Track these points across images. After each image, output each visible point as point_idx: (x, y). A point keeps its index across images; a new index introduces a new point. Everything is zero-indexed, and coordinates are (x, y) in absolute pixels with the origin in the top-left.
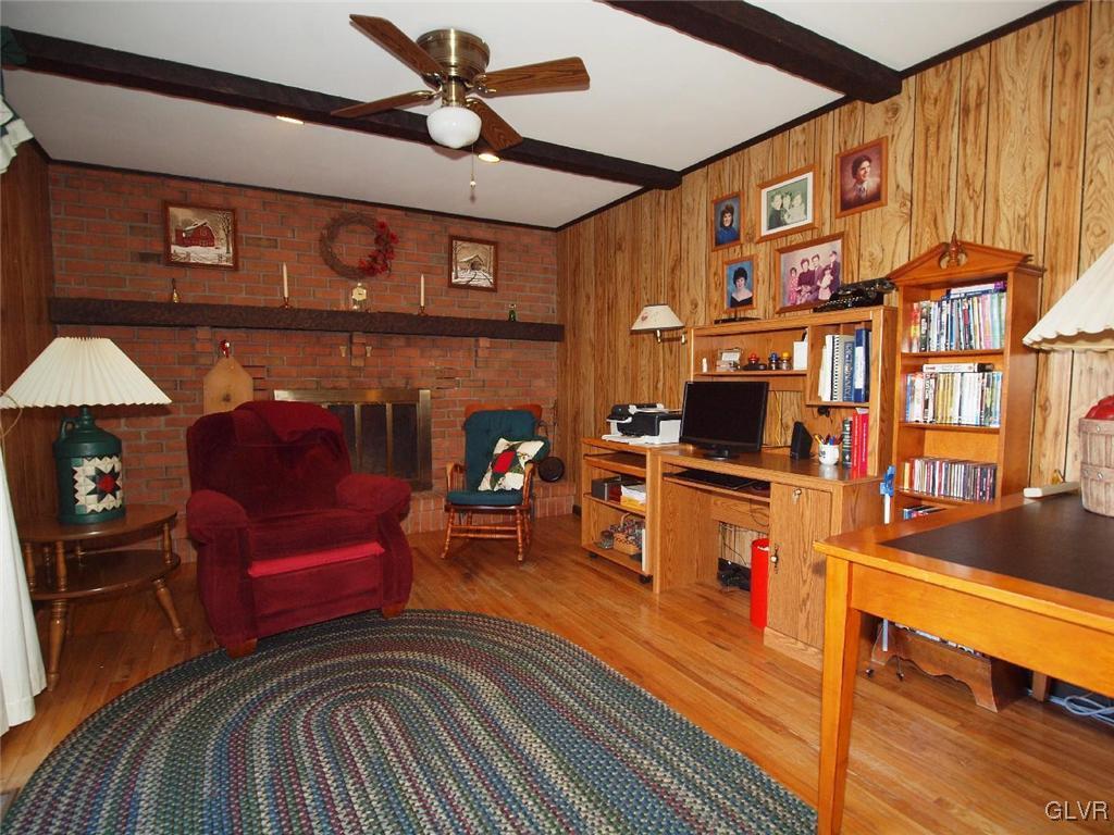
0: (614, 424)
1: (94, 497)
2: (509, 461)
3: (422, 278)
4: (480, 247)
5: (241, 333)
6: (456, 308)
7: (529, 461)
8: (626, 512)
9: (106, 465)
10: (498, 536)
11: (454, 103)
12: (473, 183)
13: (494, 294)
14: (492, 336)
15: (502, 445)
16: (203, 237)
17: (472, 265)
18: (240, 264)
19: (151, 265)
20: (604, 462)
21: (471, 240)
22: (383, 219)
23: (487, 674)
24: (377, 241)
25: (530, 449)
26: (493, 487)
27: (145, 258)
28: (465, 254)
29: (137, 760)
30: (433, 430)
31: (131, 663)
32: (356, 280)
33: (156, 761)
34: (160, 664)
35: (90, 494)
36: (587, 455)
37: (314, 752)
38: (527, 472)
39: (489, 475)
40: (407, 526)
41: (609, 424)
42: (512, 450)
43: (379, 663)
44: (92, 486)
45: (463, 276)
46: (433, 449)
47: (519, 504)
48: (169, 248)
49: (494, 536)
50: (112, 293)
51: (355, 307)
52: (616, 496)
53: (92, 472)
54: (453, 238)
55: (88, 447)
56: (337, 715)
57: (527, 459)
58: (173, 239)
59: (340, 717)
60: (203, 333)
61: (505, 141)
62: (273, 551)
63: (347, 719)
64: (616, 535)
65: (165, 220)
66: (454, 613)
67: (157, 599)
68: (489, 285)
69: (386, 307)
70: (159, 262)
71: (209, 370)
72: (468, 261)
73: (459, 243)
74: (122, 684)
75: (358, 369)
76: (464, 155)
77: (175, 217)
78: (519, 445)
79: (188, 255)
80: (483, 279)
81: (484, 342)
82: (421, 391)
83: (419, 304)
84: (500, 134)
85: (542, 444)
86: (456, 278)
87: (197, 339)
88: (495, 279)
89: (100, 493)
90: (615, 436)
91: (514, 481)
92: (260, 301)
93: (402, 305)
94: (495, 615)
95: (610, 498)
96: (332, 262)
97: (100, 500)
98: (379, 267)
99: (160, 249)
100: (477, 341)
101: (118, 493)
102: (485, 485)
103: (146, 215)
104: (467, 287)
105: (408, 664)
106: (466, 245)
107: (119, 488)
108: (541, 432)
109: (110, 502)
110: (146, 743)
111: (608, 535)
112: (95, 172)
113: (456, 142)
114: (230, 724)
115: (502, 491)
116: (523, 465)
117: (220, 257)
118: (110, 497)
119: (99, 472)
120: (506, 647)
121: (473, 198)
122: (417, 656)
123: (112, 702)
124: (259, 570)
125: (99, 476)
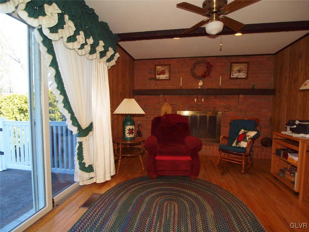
0: (288, 128)
1: (128, 134)
2: (243, 138)
3: (221, 77)
4: (242, 64)
5: (170, 96)
6: (232, 86)
7: (250, 138)
8: (290, 164)
9: (131, 127)
10: (235, 162)
11: (214, 20)
12: (221, 45)
13: (247, 80)
14: (244, 94)
15: (242, 131)
16: (163, 73)
17: (239, 71)
18: (171, 79)
19: (152, 81)
20: (281, 142)
21: (238, 63)
22: (209, 61)
23: (213, 208)
24: (207, 67)
25: (252, 134)
26: (237, 145)
27: (151, 79)
28: (236, 68)
29: (121, 197)
30: (222, 124)
31: (132, 173)
32: (200, 79)
33: (124, 198)
34: (137, 176)
35: (128, 133)
36: (276, 139)
37: (155, 210)
38: (249, 142)
39: (236, 141)
40: (200, 153)
41: (286, 128)
42: (244, 134)
43: (183, 192)
44: (128, 132)
45: (235, 75)
46: (221, 130)
47: (244, 153)
48: (155, 76)
49: (234, 162)
50: (144, 88)
51: (199, 87)
52: (286, 156)
53: (128, 129)
54: (232, 63)
55: (129, 123)
56: (165, 203)
57: (249, 137)
58: (157, 74)
59: (165, 204)
60: (161, 96)
61: (238, 27)
62: (161, 154)
63: (167, 205)
64: (286, 172)
65: (155, 69)
66: (212, 184)
67: (140, 160)
68: (245, 77)
69: (209, 87)
70: (153, 80)
71: (162, 105)
72: (237, 70)
73: (234, 64)
74: (128, 178)
75: (200, 105)
76: (219, 36)
77: (157, 68)
78: (247, 132)
79: (160, 77)
80: (242, 75)
81: (241, 96)
82: (218, 112)
83: (219, 85)
84: (236, 26)
85: (257, 132)
86: (233, 75)
87: (160, 98)
88: (247, 75)
89: (130, 133)
90: (288, 133)
91: (244, 144)
92: (175, 87)
93: (214, 86)
94: (225, 189)
95: (284, 157)
96: (193, 75)
97: (129, 135)
98: (207, 75)
99: (154, 77)
100: (239, 96)
101: (133, 134)
102: (234, 145)
103: (152, 69)
104: (237, 78)
105: (190, 195)
106: (237, 65)
107: (133, 133)
108: (258, 128)
109: (131, 136)
110: (126, 193)
111: (282, 171)
112: (142, 61)
113: (214, 32)
114: (142, 195)
115: (239, 147)
116: (248, 140)
117: (166, 77)
118: (131, 135)
119: (130, 129)
120: (223, 201)
121: (221, 50)
122: (194, 194)
123: (125, 181)
124: (157, 158)
125: (130, 130)
